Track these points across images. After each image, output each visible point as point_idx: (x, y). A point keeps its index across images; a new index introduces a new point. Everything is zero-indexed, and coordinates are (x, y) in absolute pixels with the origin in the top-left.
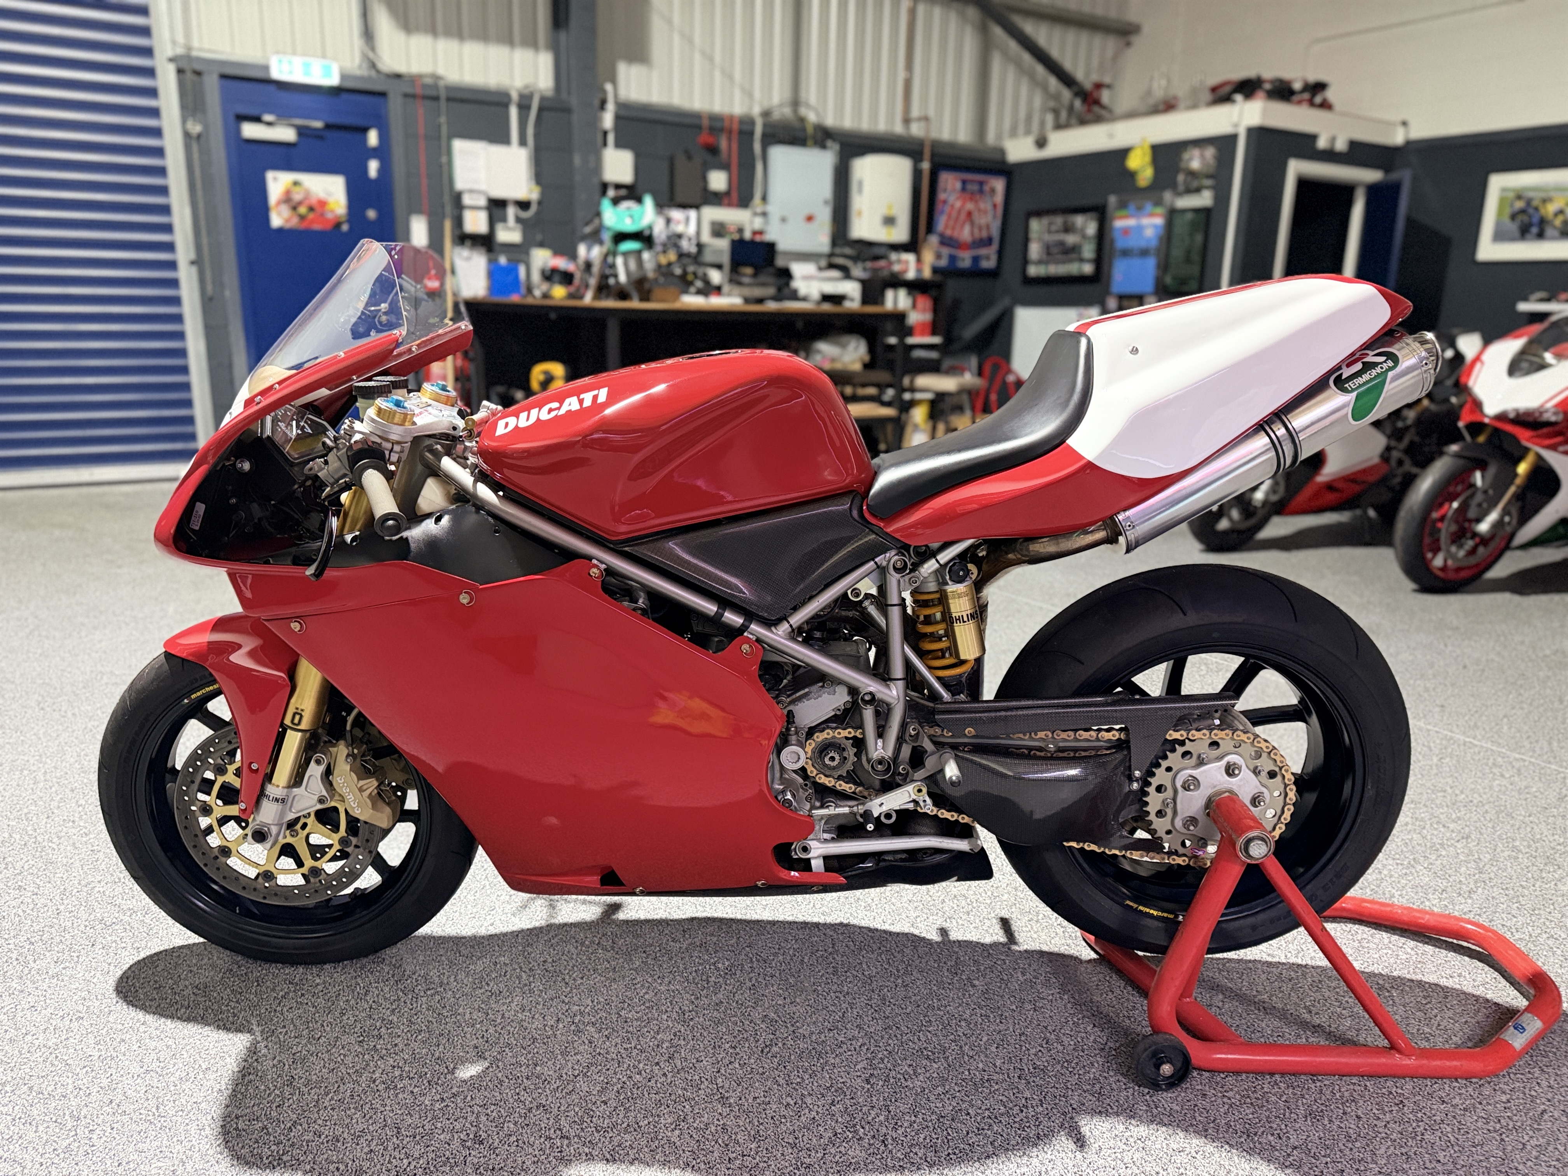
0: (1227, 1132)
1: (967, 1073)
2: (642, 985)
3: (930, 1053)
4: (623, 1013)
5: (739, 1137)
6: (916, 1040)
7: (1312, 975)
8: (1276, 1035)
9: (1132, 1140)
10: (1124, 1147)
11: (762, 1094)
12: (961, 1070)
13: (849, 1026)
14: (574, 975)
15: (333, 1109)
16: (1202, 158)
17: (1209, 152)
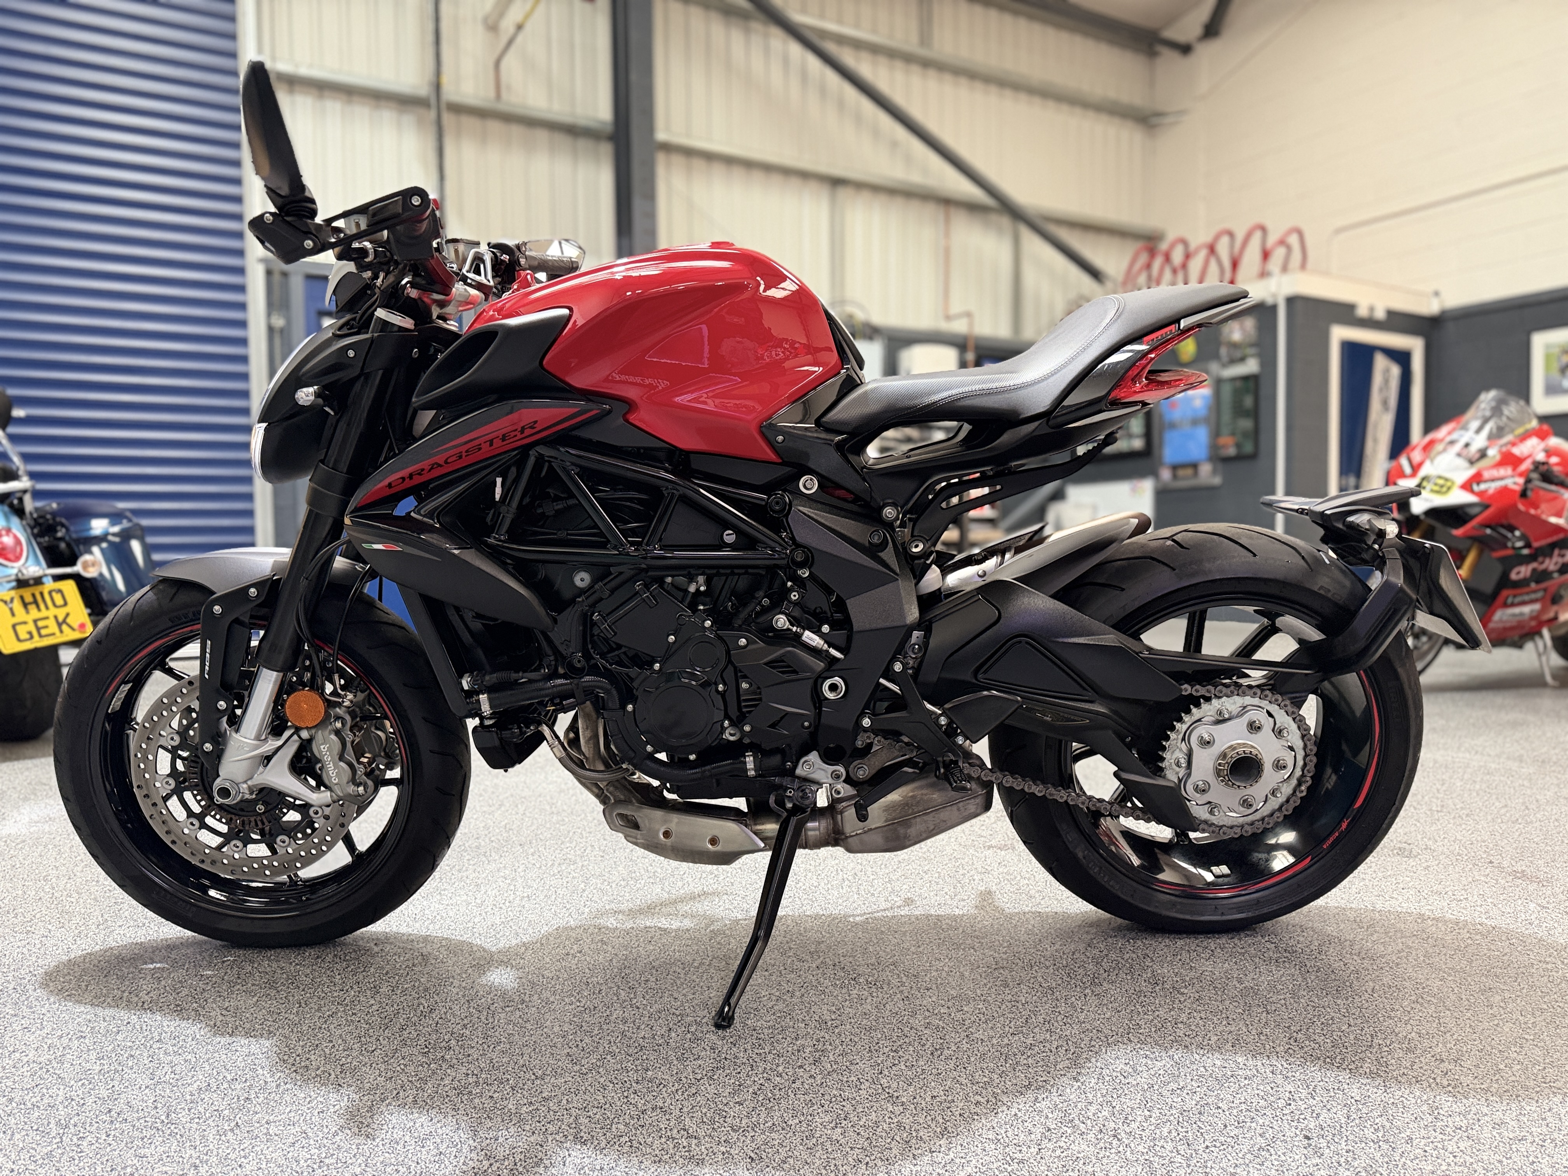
16: (1243, 329)
17: (1249, 323)
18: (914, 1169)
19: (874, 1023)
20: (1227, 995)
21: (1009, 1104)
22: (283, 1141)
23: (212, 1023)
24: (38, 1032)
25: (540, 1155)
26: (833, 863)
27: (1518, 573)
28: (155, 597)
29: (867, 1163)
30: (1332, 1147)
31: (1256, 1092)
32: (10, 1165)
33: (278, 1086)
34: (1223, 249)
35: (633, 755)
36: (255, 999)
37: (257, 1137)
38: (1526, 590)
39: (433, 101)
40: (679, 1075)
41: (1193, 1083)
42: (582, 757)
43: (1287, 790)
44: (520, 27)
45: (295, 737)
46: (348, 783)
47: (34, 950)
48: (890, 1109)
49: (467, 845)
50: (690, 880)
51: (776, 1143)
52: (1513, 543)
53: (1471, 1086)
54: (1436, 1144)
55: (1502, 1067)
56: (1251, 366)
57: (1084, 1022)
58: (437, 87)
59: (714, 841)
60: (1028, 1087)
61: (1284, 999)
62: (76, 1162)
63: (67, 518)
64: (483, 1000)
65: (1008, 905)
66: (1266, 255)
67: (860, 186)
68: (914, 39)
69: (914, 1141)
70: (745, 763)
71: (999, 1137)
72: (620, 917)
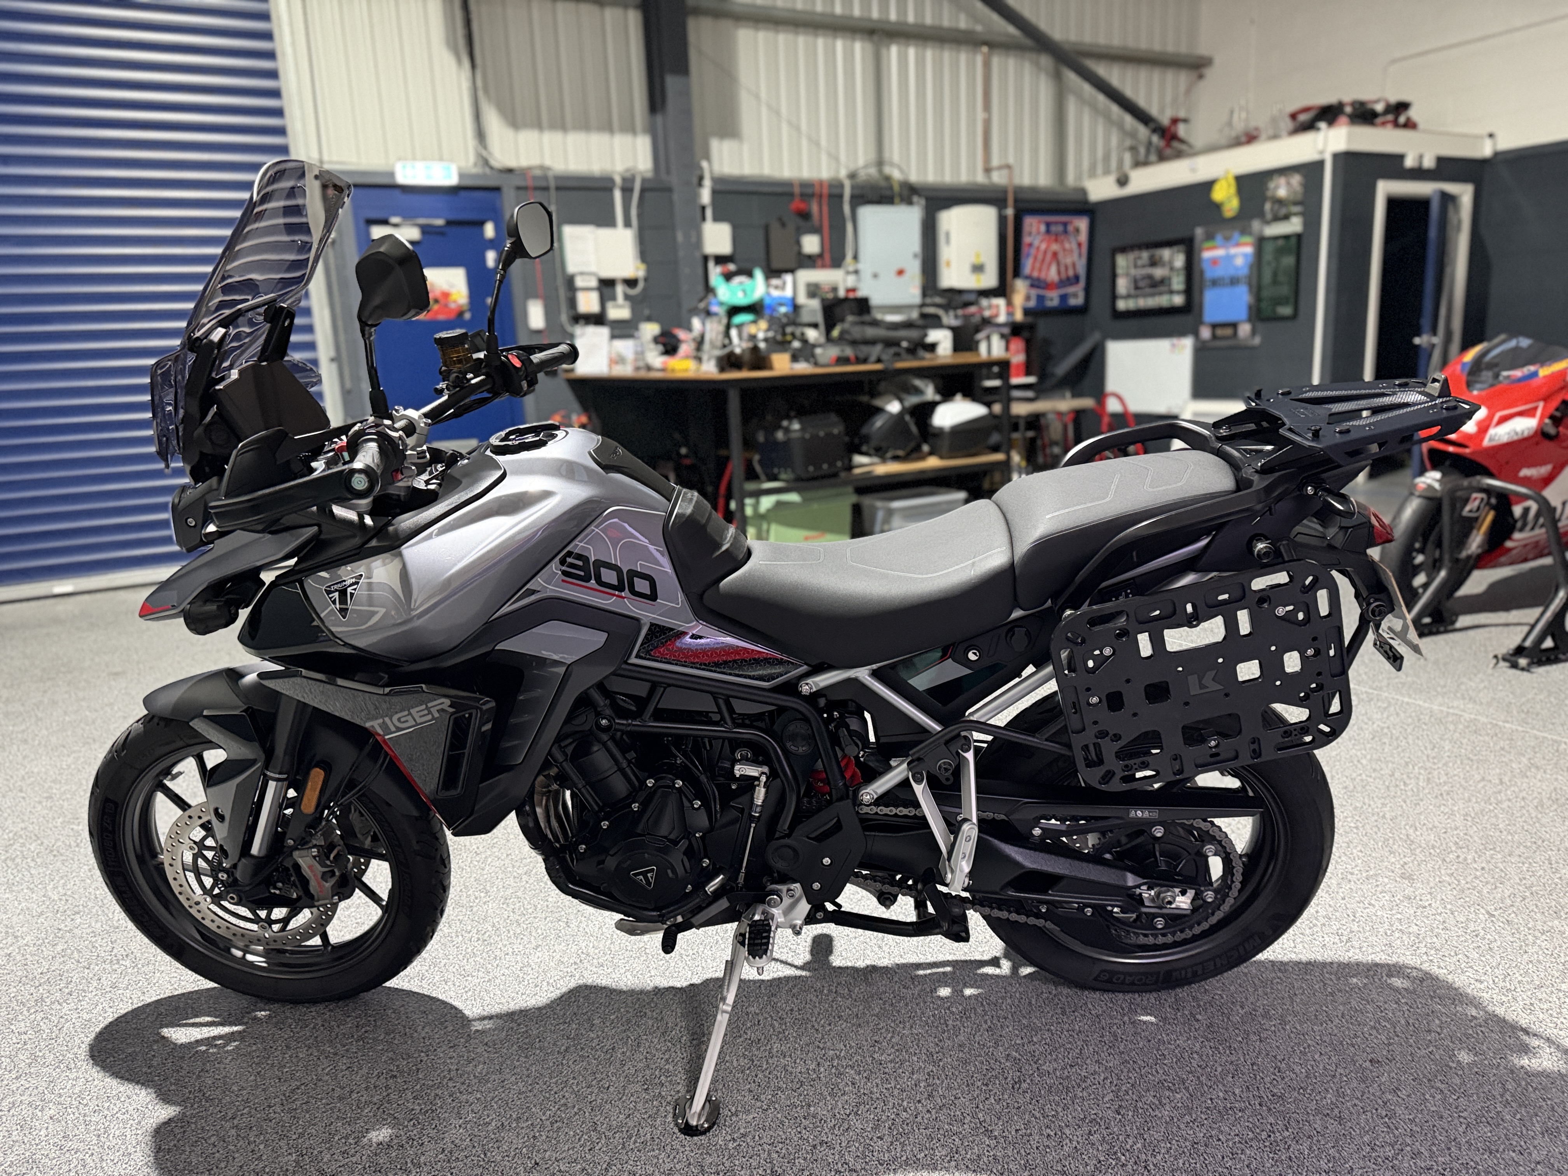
0: (1469, 1150)
1: (1209, 1102)
2: (887, 1030)
3: (1170, 1085)
4: (876, 1056)
5: (1011, 1166)
6: (1154, 1073)
7: (1524, 1000)
8: (1498, 1057)
9: (1380, 1160)
10: (1374, 1166)
11: (1023, 1126)
12: (1203, 1099)
13: (1088, 1061)
14: (822, 1022)
15: (639, 1151)
16: (1289, 186)
17: (1296, 180)
56: (1294, 225)
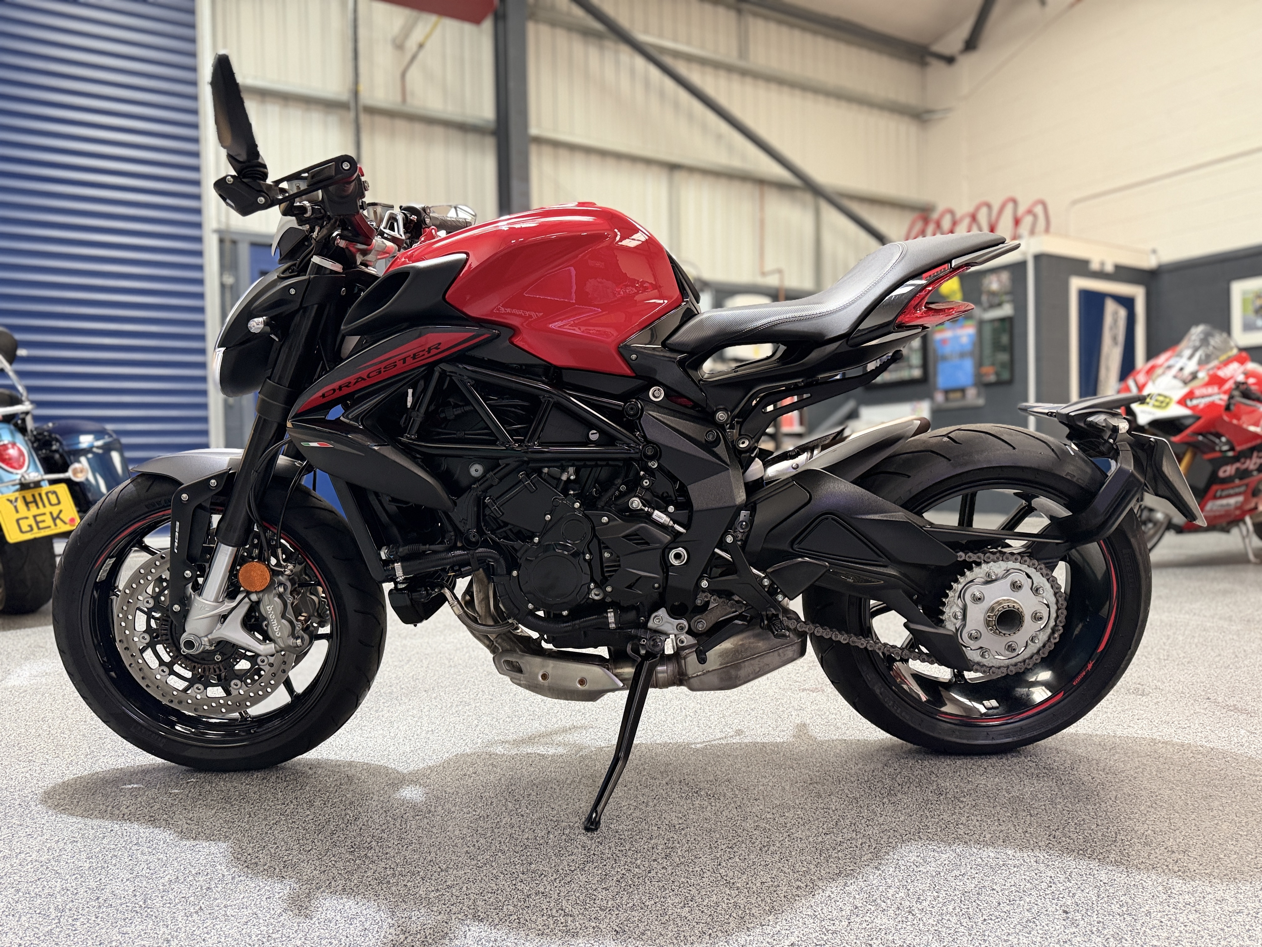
16: (999, 281)
17: (1005, 276)
18: (748, 939)
19: (713, 826)
20: (999, 803)
21: (824, 888)
22: (238, 921)
23: (179, 830)
24: (40, 838)
25: (446, 930)
26: (678, 703)
27: (1225, 471)
28: (134, 489)
29: (710, 934)
30: (1086, 920)
31: (1023, 877)
32: (18, 941)
33: (233, 878)
34: (983, 217)
35: (517, 612)
36: (213, 811)
37: (217, 917)
38: (1231, 485)
39: (352, 105)
40: (557, 868)
41: (972, 870)
42: (476, 615)
43: (1043, 637)
44: (421, 46)
45: (246, 600)
46: (288, 636)
47: (35, 775)
48: (728, 892)
49: (382, 691)
50: (563, 717)
51: (636, 919)
52: (1220, 447)
53: (1197, 871)
54: (1170, 916)
55: (1222, 856)
56: (1007, 310)
57: (883, 824)
58: (356, 93)
59: (582, 682)
60: (839, 874)
61: (1044, 805)
62: (72, 938)
63: (61, 435)
64: (397, 811)
65: (820, 735)
66: (1017, 222)
67: (691, 170)
68: (734, 53)
69: (748, 917)
70: (607, 618)
71: (817, 913)
72: (507, 746)
